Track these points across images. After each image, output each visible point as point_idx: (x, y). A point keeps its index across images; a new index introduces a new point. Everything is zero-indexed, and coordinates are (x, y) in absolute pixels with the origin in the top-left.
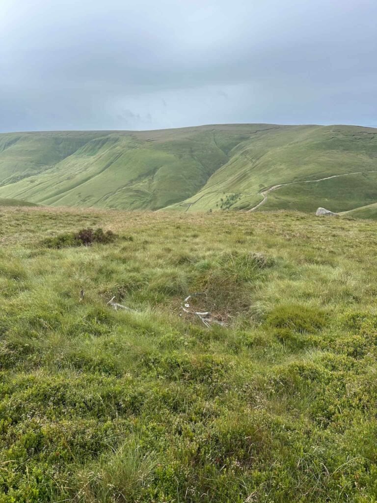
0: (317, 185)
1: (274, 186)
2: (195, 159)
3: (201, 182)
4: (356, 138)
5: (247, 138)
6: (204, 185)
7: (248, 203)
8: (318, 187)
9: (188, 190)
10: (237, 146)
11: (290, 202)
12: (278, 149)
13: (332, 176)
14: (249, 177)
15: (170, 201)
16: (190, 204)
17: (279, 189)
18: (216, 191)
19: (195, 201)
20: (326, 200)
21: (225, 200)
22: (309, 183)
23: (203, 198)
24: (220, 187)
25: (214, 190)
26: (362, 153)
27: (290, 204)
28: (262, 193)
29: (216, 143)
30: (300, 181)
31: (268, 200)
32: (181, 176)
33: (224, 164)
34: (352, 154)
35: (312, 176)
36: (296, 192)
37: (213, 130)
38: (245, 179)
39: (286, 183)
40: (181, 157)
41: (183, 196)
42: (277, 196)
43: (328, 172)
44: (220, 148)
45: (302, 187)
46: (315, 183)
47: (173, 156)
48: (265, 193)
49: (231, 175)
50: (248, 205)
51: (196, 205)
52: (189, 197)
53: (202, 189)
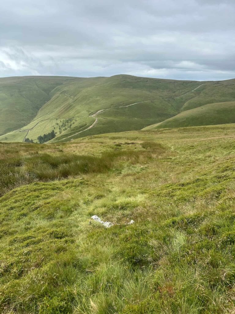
0: (127, 109)
1: (99, 110)
2: (24, 97)
3: (33, 114)
4: (138, 81)
5: (62, 84)
6: (35, 116)
7: (84, 123)
8: (128, 110)
9: (23, 120)
10: (55, 89)
11: (114, 121)
12: (89, 89)
13: (134, 103)
14: (74, 107)
15: (9, 129)
16: (29, 130)
17: (104, 113)
18: (49, 119)
19: (32, 127)
20: (136, 119)
21: (61, 124)
22: (122, 108)
23: (37, 125)
24: (51, 116)
25: (46, 119)
26: (145, 90)
27: (115, 122)
28: (92, 116)
29: (38, 87)
30: (116, 106)
31: (99, 120)
32: (15, 109)
33: (48, 101)
34: (139, 91)
35: (122, 103)
36: (116, 114)
37: (33, 78)
38: (71, 108)
39: (107, 108)
40: (12, 96)
41: (18, 125)
42: (105, 118)
43: (131, 100)
44: (43, 90)
45: (118, 110)
46: (126, 108)
47: (4, 95)
48: (94, 115)
49: (57, 108)
50: (86, 125)
51: (34, 130)
52: (25, 125)
53: (35, 119)
